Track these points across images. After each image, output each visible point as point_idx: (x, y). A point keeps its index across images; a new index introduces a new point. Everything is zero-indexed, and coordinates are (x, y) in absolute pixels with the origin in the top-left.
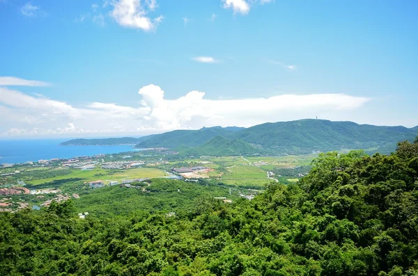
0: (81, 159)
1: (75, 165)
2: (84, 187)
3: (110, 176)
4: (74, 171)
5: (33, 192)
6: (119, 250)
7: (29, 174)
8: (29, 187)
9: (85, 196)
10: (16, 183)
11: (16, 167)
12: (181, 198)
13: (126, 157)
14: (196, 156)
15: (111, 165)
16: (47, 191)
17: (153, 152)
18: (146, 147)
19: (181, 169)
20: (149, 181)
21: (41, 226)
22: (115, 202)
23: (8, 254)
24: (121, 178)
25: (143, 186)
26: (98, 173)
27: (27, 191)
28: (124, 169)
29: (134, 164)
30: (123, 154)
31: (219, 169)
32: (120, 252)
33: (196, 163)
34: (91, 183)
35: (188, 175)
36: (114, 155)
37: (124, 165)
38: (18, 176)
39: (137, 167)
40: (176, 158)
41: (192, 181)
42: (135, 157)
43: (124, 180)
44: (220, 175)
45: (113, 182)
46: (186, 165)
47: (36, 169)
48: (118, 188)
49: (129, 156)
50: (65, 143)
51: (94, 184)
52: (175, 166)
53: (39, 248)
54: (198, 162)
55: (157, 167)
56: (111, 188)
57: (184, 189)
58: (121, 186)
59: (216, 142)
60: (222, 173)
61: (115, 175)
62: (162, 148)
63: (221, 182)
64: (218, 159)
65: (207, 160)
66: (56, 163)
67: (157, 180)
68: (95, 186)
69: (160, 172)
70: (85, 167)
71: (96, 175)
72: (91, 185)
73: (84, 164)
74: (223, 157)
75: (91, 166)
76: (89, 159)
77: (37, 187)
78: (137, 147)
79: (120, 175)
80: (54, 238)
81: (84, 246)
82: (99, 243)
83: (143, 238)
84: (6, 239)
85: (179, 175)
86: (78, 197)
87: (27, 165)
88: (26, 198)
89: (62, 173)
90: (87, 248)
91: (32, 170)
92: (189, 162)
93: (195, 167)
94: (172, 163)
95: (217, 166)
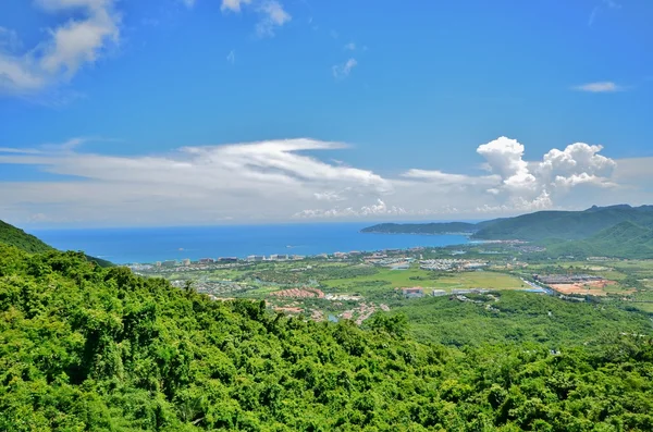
0: (391, 254)
1: (382, 261)
2: (395, 296)
3: (432, 281)
4: (381, 271)
5: (329, 297)
6: (510, 404)
7: (322, 271)
8: (323, 288)
9: (398, 308)
10: (308, 283)
11: (307, 260)
12: (555, 326)
13: (455, 253)
14: (580, 256)
15: (433, 264)
16: (346, 297)
17: (502, 247)
18: (488, 239)
19: (551, 278)
20: (498, 294)
21: (372, 348)
22: (444, 323)
23: (341, 381)
24: (450, 285)
25: (485, 300)
26: (415, 275)
27: (322, 295)
28: (453, 272)
29: (471, 265)
30: (451, 248)
31: (627, 281)
32: (513, 407)
33: (578, 269)
34: (405, 290)
35: (564, 288)
36: (438, 249)
37: (454, 265)
38: (310, 273)
39: (474, 269)
40: (542, 257)
41: (572, 299)
42: (471, 253)
43: (454, 290)
44: (629, 293)
45: (438, 291)
46: (560, 271)
47: (331, 264)
48: (446, 301)
49: (462, 252)
50: (369, 230)
51: (409, 292)
52: (540, 271)
53: (377, 380)
54: (583, 267)
55: (507, 272)
56: (435, 300)
57: (560, 313)
58: (450, 298)
59: (618, 233)
60: (634, 290)
61: (440, 281)
62: (517, 241)
63: (632, 305)
64: (624, 264)
65: (601, 265)
66: (356, 258)
67: (511, 293)
68: (412, 295)
69: (514, 280)
70: (395, 266)
71: (412, 279)
72: (405, 292)
73: (395, 260)
74: (634, 261)
75: (404, 264)
76: (401, 253)
77: (333, 291)
78: (474, 237)
79: (447, 281)
80: (390, 367)
81: (445, 388)
82: (468, 387)
83: (545, 390)
84: (332, 360)
85: (548, 288)
86: (387, 309)
87: (320, 258)
88: (321, 304)
89: (364, 272)
90: (450, 392)
91: (327, 265)
92: (566, 266)
93: (576, 275)
94: (534, 267)
95: (623, 277)
